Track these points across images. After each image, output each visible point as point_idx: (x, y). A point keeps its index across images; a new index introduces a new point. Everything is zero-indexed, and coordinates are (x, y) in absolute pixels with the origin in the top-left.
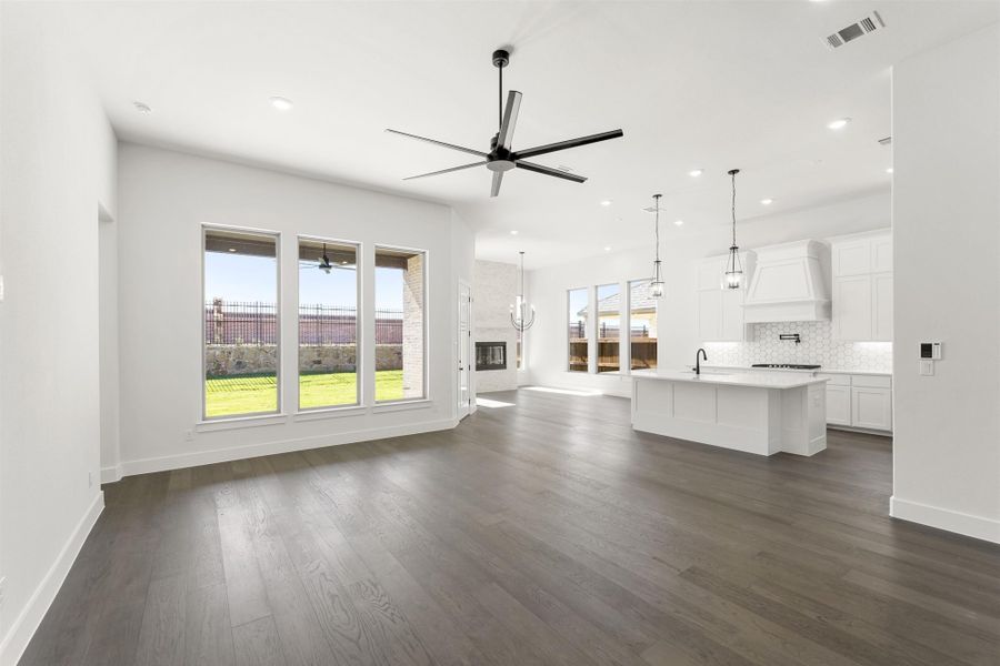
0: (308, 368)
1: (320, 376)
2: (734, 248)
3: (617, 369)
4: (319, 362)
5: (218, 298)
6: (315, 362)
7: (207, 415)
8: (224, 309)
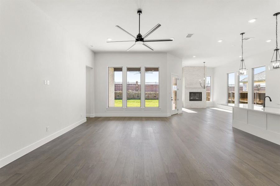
0: (153, 98)
1: (155, 100)
2: (277, 50)
3: (247, 103)
4: (156, 97)
5: (137, 81)
6: (155, 97)
7: (109, 106)
8: (138, 84)
